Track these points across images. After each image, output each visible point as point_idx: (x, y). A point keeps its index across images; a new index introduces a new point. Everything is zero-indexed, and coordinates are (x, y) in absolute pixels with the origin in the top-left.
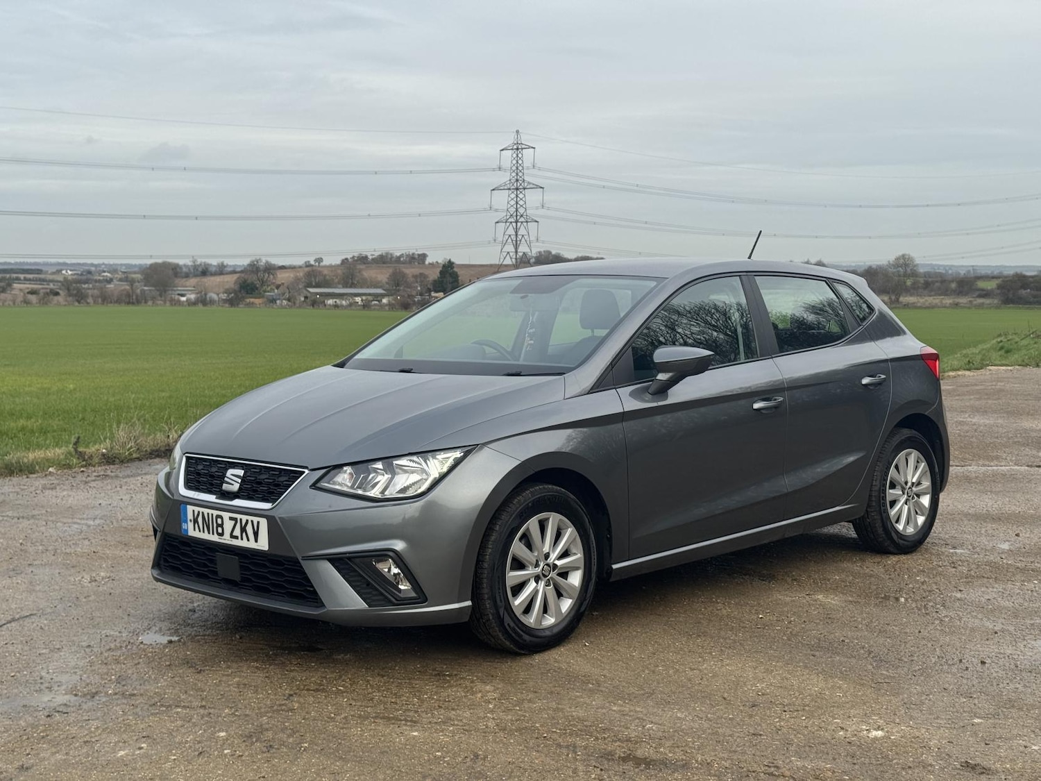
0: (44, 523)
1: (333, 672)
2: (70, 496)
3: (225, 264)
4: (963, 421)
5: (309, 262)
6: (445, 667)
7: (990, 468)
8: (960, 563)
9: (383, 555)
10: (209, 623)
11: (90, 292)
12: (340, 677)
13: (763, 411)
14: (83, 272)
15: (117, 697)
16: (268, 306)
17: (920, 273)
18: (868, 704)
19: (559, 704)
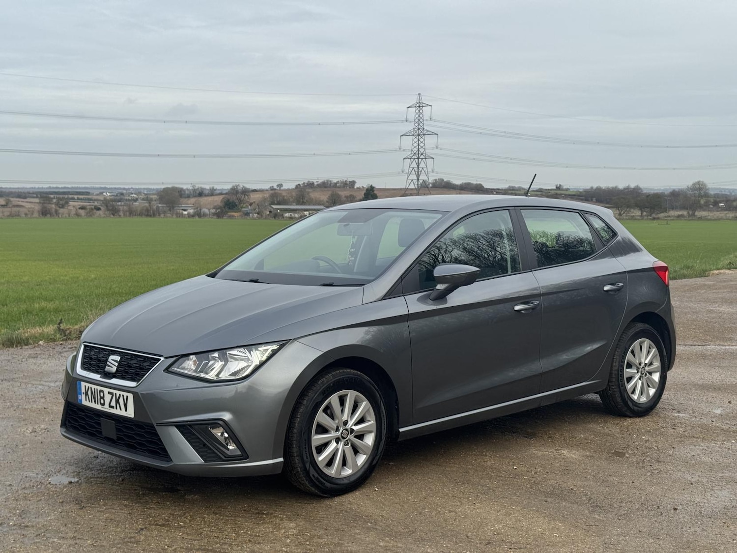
0: (19, 385)
1: (180, 510)
2: (45, 363)
3: (215, 188)
4: (712, 310)
5: (273, 186)
6: (265, 507)
7: (724, 347)
8: (679, 425)
9: (215, 423)
10: (104, 467)
11: (121, 208)
12: (185, 514)
13: (523, 312)
14: (118, 194)
15: (14, 527)
16: (243, 218)
17: (711, 194)
18: (576, 544)
19: (340, 540)
